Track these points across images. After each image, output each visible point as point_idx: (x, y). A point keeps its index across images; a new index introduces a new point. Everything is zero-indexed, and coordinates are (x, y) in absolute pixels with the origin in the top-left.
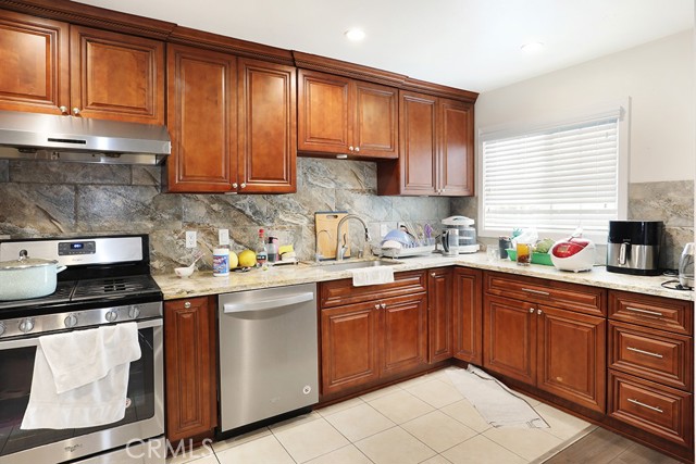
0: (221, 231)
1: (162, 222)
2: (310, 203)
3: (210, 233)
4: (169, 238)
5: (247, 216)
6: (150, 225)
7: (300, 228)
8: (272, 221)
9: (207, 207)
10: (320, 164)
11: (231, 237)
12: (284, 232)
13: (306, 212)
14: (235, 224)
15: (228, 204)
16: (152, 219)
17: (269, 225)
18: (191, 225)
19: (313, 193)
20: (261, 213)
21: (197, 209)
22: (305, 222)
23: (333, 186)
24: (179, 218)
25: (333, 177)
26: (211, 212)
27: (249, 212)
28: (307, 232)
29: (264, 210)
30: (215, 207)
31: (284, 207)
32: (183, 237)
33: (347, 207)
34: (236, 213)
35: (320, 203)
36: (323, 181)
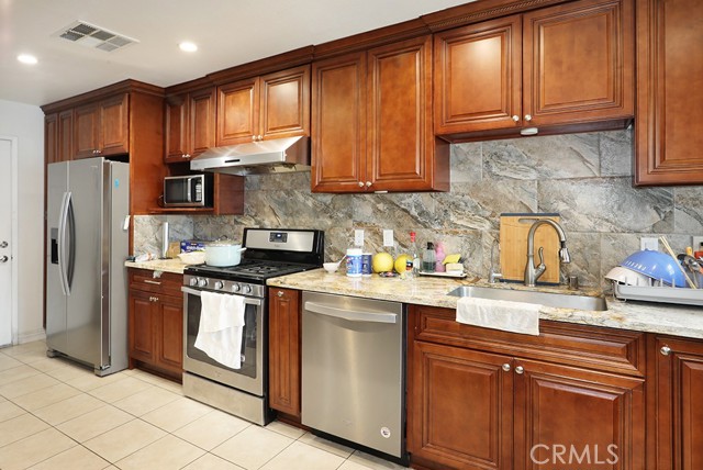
0: (385, 232)
1: (337, 220)
2: (494, 202)
3: (376, 233)
4: (342, 235)
5: (412, 217)
6: (330, 223)
7: (478, 235)
8: (441, 224)
9: (374, 206)
10: (510, 147)
11: (395, 239)
12: (457, 238)
13: (488, 214)
14: (399, 225)
15: (393, 203)
16: (331, 217)
17: (437, 228)
18: (359, 224)
19: (499, 187)
20: (428, 214)
21: (364, 208)
22: (487, 226)
23: (533, 175)
24: (351, 217)
25: (534, 163)
26: (376, 211)
27: (414, 212)
28: (487, 240)
29: (432, 210)
30: (381, 206)
31: (457, 207)
32: (353, 235)
33: (562, 207)
34: (401, 213)
35: (510, 202)
36: (516, 170)
